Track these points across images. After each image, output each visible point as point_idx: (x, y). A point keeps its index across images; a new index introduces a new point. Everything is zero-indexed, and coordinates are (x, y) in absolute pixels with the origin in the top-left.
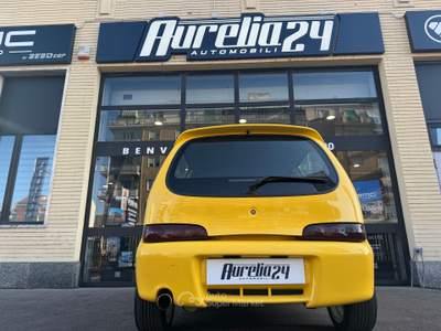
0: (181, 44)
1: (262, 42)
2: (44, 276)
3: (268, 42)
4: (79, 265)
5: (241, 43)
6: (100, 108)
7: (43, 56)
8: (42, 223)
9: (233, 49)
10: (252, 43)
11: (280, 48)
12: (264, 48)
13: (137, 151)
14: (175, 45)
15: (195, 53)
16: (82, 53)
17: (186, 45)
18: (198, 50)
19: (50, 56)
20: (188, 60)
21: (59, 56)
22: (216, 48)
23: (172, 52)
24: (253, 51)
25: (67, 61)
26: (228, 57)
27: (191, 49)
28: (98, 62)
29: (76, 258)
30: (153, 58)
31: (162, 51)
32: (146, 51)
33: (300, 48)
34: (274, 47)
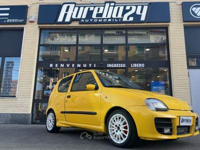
0: (77, 16)
1: (114, 16)
2: (16, 119)
3: (117, 16)
4: (31, 115)
5: (104, 16)
6: (39, 45)
7: (13, 21)
8: (15, 97)
9: (100, 19)
10: (109, 16)
11: (122, 19)
12: (115, 19)
13: (56, 65)
14: (74, 17)
15: (83, 20)
16: (31, 20)
17: (79, 17)
18: (84, 19)
19: (16, 20)
20: (80, 24)
21: (21, 21)
22: (92, 19)
23: (72, 20)
24: (110, 20)
25: (24, 23)
26: (98, 23)
27: (81, 19)
28: (38, 24)
29: (30, 112)
30: (63, 22)
31: (68, 19)
32: (60, 19)
33: (131, 19)
34: (119, 18)
